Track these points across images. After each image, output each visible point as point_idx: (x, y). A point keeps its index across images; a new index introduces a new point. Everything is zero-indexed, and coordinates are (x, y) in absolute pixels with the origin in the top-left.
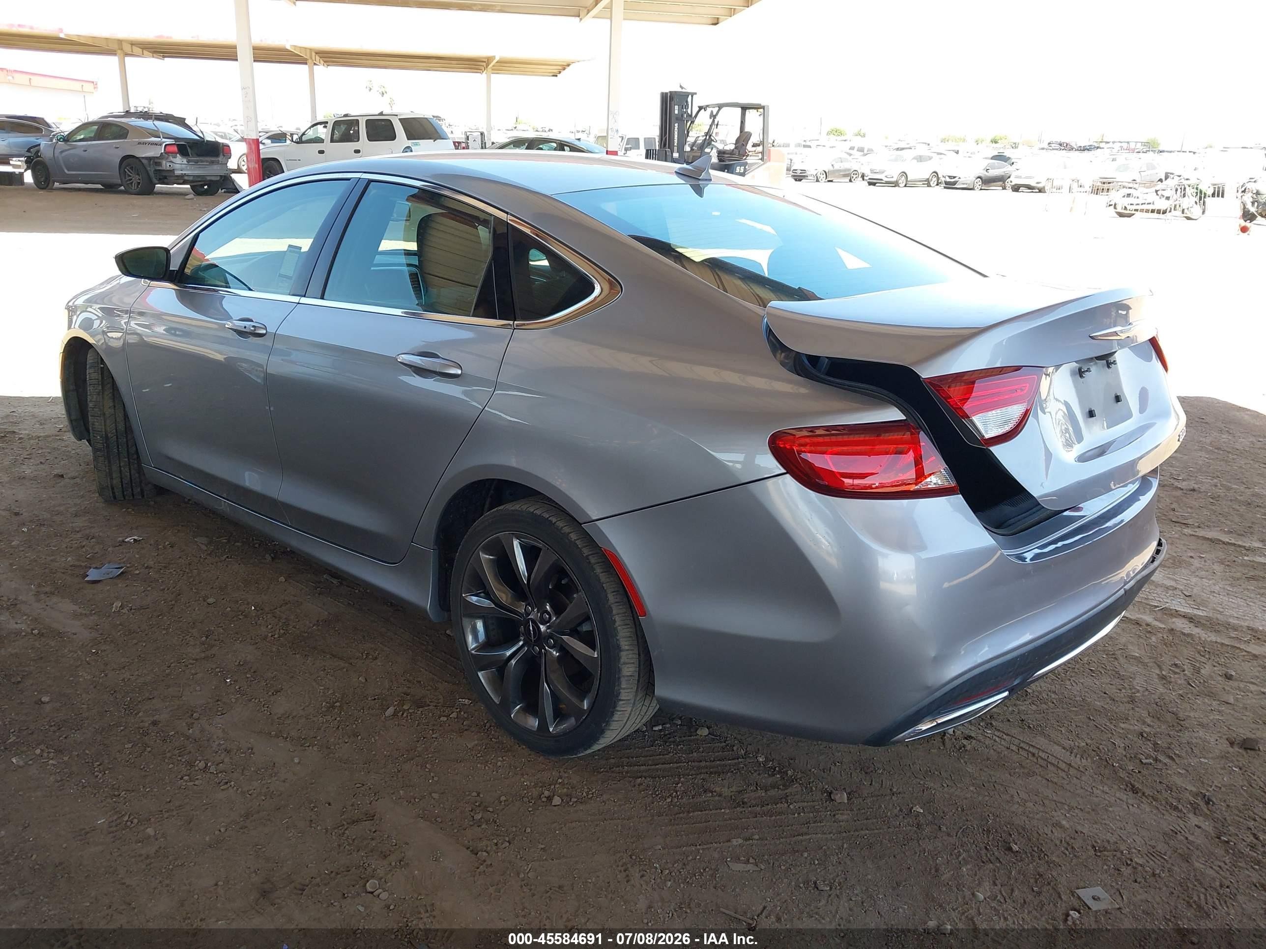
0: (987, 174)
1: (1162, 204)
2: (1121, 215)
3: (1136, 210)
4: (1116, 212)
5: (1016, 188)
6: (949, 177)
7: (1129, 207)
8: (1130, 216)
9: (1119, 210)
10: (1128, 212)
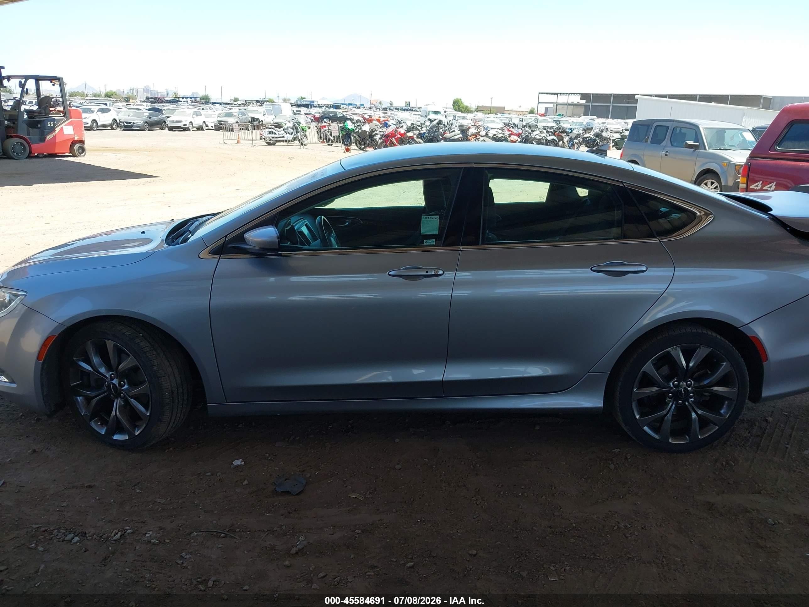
0: (150, 120)
1: (290, 137)
2: (269, 144)
3: (277, 141)
4: (266, 142)
5: (171, 129)
6: (126, 122)
7: (272, 139)
8: (274, 144)
9: (268, 141)
10: (272, 142)
